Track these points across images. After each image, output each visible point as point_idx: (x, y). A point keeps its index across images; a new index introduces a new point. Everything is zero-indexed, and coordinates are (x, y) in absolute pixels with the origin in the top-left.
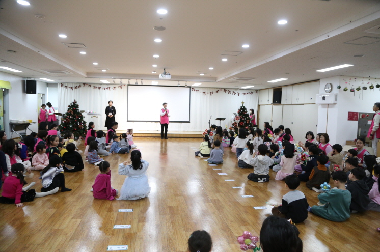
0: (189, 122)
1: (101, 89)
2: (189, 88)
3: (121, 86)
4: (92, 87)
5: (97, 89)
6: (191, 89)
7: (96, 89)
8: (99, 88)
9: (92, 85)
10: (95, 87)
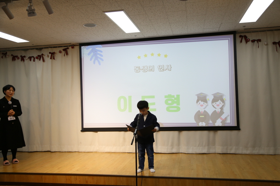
0: (237, 128)
1: (27, 61)
2: (232, 36)
3: (66, 50)
4: (10, 59)
5: (18, 62)
6: (238, 39)
7: (17, 60)
8: (23, 59)
9: (9, 53)
10: (14, 58)
